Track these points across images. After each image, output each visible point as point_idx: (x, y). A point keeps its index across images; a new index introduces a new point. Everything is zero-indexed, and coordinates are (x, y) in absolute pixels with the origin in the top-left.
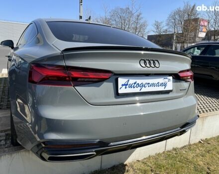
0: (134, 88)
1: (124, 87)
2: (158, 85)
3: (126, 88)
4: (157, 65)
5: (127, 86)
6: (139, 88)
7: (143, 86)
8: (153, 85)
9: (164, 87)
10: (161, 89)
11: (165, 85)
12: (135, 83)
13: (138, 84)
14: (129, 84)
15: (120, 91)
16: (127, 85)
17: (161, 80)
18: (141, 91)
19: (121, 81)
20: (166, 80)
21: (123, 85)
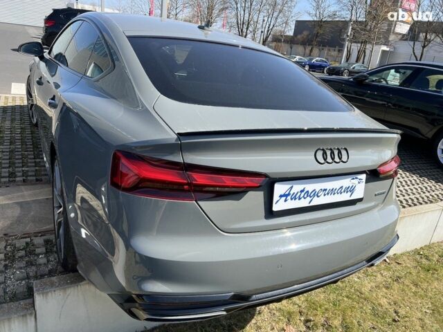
0: (300, 199)
1: (284, 198)
2: (341, 190)
3: (286, 201)
4: (344, 158)
5: (289, 198)
6: (309, 199)
7: (315, 194)
8: (333, 192)
9: (349, 193)
10: (345, 197)
11: (351, 190)
12: (302, 191)
13: (308, 192)
14: (292, 193)
15: (275, 208)
16: (289, 194)
17: (346, 182)
18: (311, 204)
19: (279, 189)
20: (356, 181)
21: (281, 196)
